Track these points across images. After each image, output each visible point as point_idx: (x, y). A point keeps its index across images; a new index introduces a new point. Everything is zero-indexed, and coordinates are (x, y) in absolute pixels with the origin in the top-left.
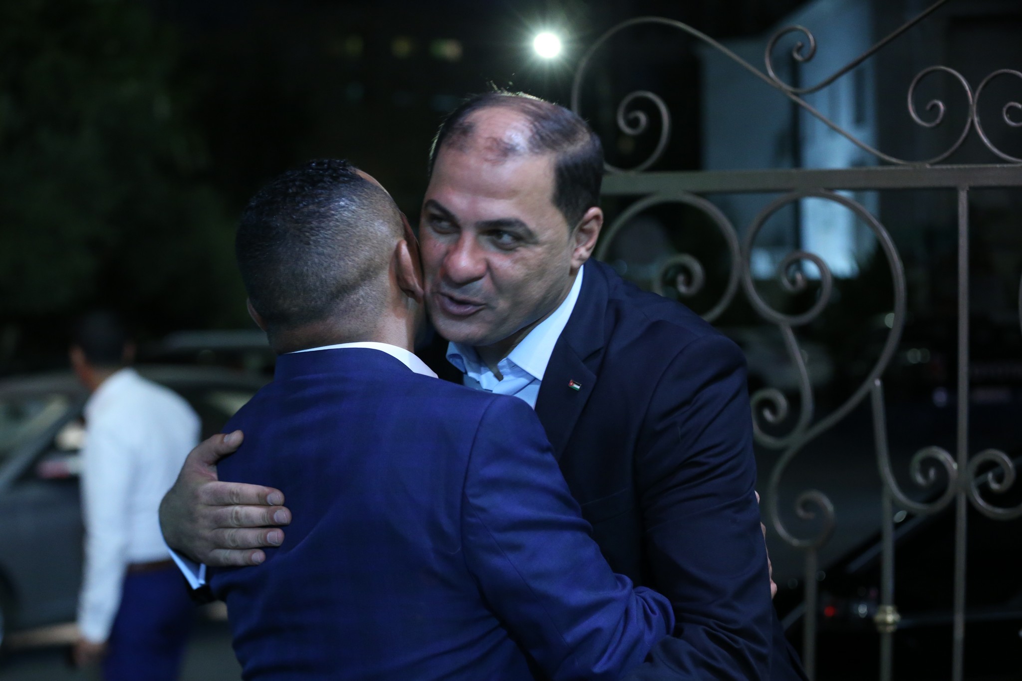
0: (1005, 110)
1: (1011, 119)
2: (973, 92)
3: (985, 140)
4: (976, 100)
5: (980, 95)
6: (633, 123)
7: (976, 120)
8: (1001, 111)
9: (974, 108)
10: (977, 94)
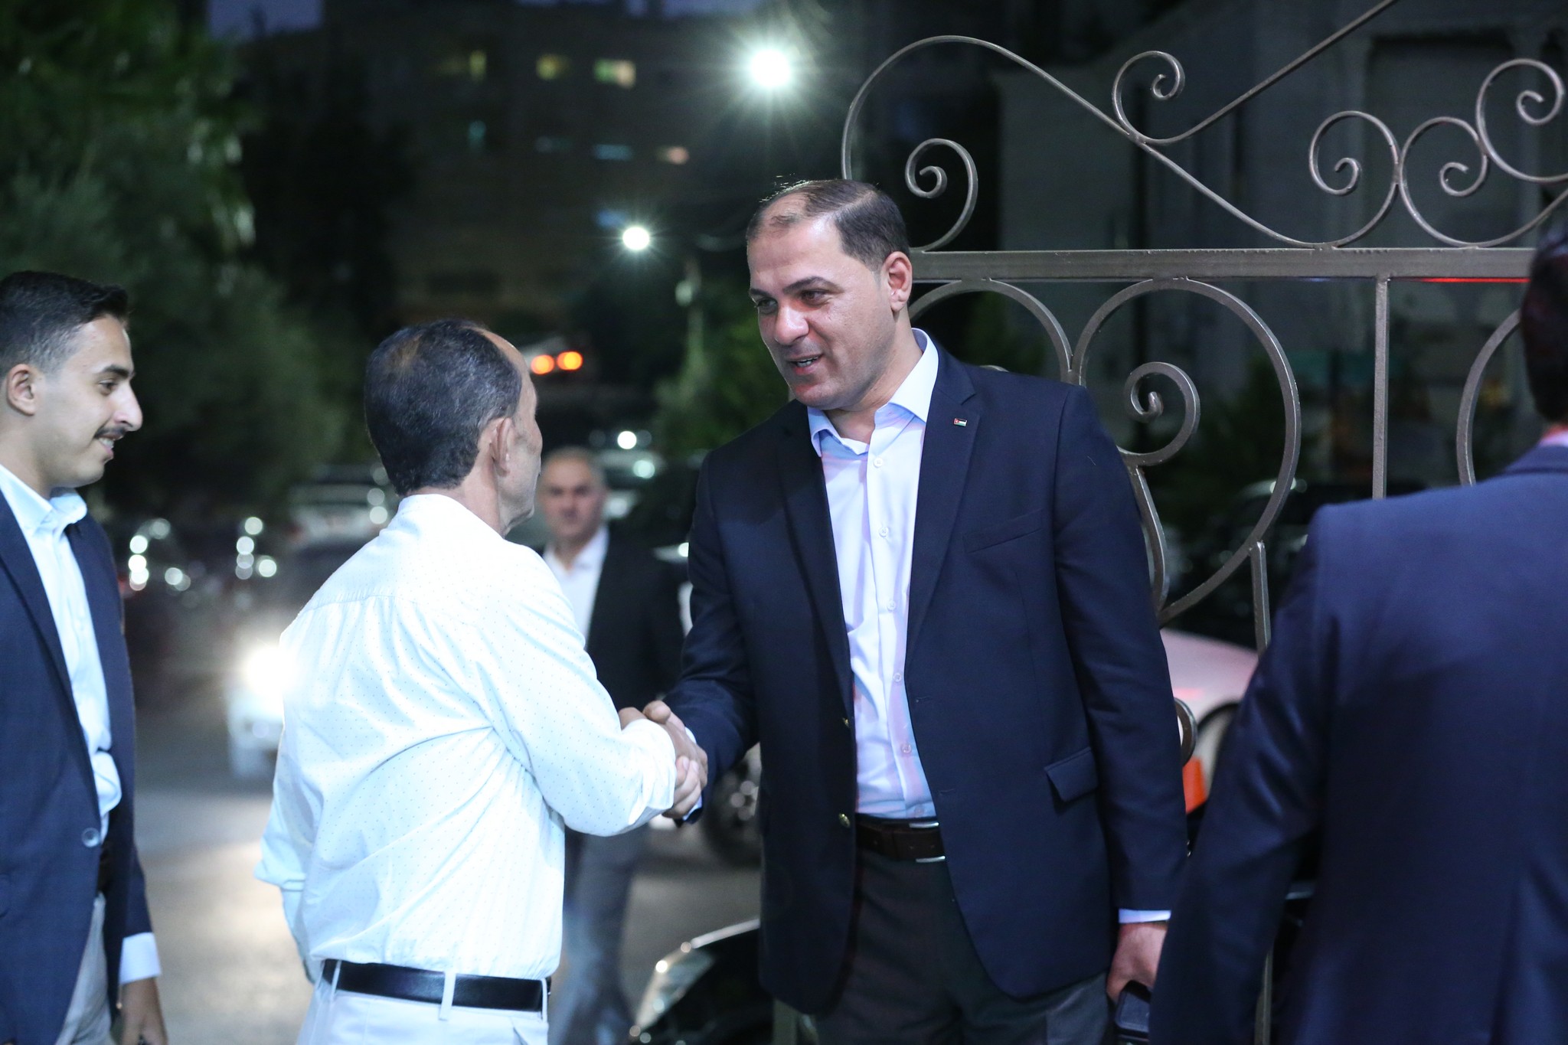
0: (1442, 172)
1: (1451, 185)
2: (1400, 146)
3: (1415, 214)
4: (1403, 159)
5: (1409, 151)
6: (927, 182)
7: (1403, 186)
8: (1437, 173)
9: (1401, 170)
10: (1405, 151)
